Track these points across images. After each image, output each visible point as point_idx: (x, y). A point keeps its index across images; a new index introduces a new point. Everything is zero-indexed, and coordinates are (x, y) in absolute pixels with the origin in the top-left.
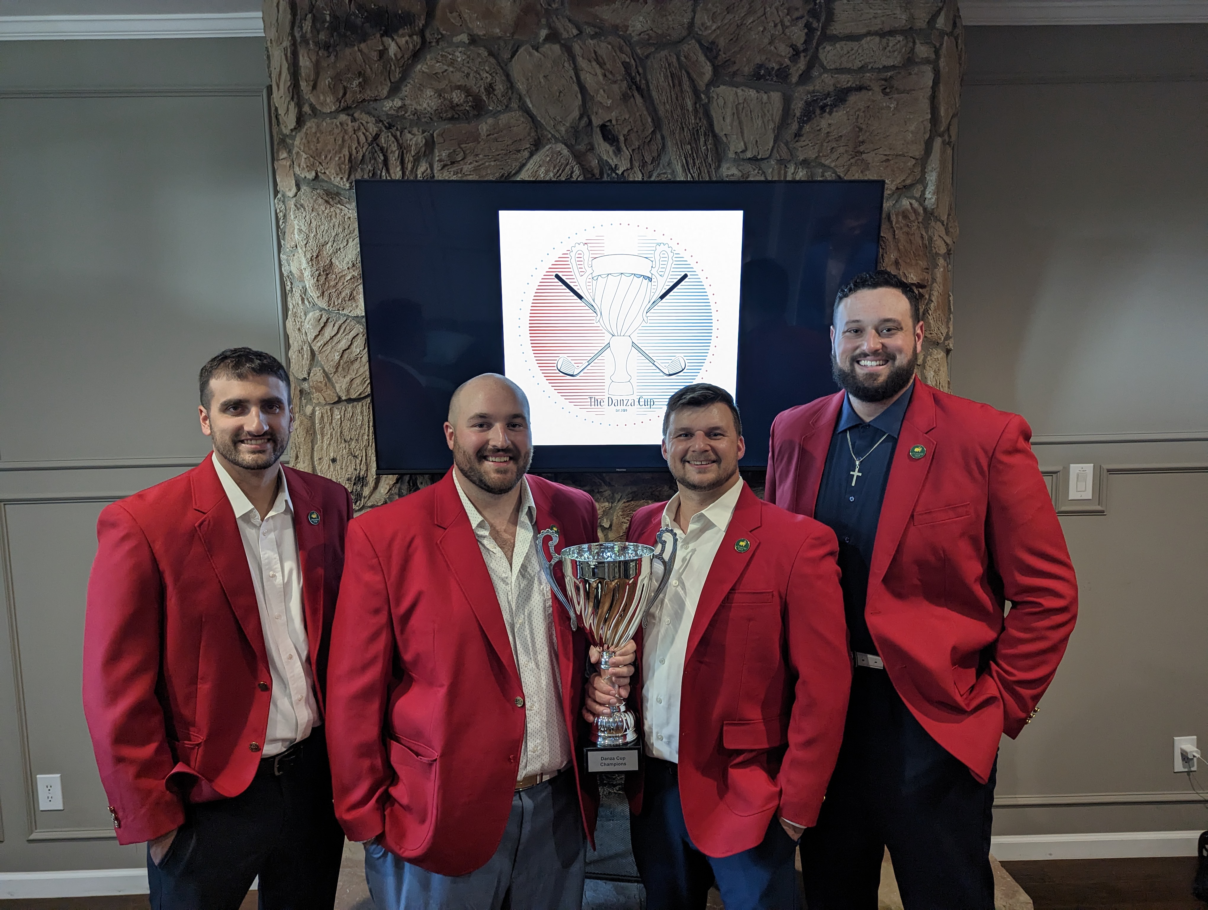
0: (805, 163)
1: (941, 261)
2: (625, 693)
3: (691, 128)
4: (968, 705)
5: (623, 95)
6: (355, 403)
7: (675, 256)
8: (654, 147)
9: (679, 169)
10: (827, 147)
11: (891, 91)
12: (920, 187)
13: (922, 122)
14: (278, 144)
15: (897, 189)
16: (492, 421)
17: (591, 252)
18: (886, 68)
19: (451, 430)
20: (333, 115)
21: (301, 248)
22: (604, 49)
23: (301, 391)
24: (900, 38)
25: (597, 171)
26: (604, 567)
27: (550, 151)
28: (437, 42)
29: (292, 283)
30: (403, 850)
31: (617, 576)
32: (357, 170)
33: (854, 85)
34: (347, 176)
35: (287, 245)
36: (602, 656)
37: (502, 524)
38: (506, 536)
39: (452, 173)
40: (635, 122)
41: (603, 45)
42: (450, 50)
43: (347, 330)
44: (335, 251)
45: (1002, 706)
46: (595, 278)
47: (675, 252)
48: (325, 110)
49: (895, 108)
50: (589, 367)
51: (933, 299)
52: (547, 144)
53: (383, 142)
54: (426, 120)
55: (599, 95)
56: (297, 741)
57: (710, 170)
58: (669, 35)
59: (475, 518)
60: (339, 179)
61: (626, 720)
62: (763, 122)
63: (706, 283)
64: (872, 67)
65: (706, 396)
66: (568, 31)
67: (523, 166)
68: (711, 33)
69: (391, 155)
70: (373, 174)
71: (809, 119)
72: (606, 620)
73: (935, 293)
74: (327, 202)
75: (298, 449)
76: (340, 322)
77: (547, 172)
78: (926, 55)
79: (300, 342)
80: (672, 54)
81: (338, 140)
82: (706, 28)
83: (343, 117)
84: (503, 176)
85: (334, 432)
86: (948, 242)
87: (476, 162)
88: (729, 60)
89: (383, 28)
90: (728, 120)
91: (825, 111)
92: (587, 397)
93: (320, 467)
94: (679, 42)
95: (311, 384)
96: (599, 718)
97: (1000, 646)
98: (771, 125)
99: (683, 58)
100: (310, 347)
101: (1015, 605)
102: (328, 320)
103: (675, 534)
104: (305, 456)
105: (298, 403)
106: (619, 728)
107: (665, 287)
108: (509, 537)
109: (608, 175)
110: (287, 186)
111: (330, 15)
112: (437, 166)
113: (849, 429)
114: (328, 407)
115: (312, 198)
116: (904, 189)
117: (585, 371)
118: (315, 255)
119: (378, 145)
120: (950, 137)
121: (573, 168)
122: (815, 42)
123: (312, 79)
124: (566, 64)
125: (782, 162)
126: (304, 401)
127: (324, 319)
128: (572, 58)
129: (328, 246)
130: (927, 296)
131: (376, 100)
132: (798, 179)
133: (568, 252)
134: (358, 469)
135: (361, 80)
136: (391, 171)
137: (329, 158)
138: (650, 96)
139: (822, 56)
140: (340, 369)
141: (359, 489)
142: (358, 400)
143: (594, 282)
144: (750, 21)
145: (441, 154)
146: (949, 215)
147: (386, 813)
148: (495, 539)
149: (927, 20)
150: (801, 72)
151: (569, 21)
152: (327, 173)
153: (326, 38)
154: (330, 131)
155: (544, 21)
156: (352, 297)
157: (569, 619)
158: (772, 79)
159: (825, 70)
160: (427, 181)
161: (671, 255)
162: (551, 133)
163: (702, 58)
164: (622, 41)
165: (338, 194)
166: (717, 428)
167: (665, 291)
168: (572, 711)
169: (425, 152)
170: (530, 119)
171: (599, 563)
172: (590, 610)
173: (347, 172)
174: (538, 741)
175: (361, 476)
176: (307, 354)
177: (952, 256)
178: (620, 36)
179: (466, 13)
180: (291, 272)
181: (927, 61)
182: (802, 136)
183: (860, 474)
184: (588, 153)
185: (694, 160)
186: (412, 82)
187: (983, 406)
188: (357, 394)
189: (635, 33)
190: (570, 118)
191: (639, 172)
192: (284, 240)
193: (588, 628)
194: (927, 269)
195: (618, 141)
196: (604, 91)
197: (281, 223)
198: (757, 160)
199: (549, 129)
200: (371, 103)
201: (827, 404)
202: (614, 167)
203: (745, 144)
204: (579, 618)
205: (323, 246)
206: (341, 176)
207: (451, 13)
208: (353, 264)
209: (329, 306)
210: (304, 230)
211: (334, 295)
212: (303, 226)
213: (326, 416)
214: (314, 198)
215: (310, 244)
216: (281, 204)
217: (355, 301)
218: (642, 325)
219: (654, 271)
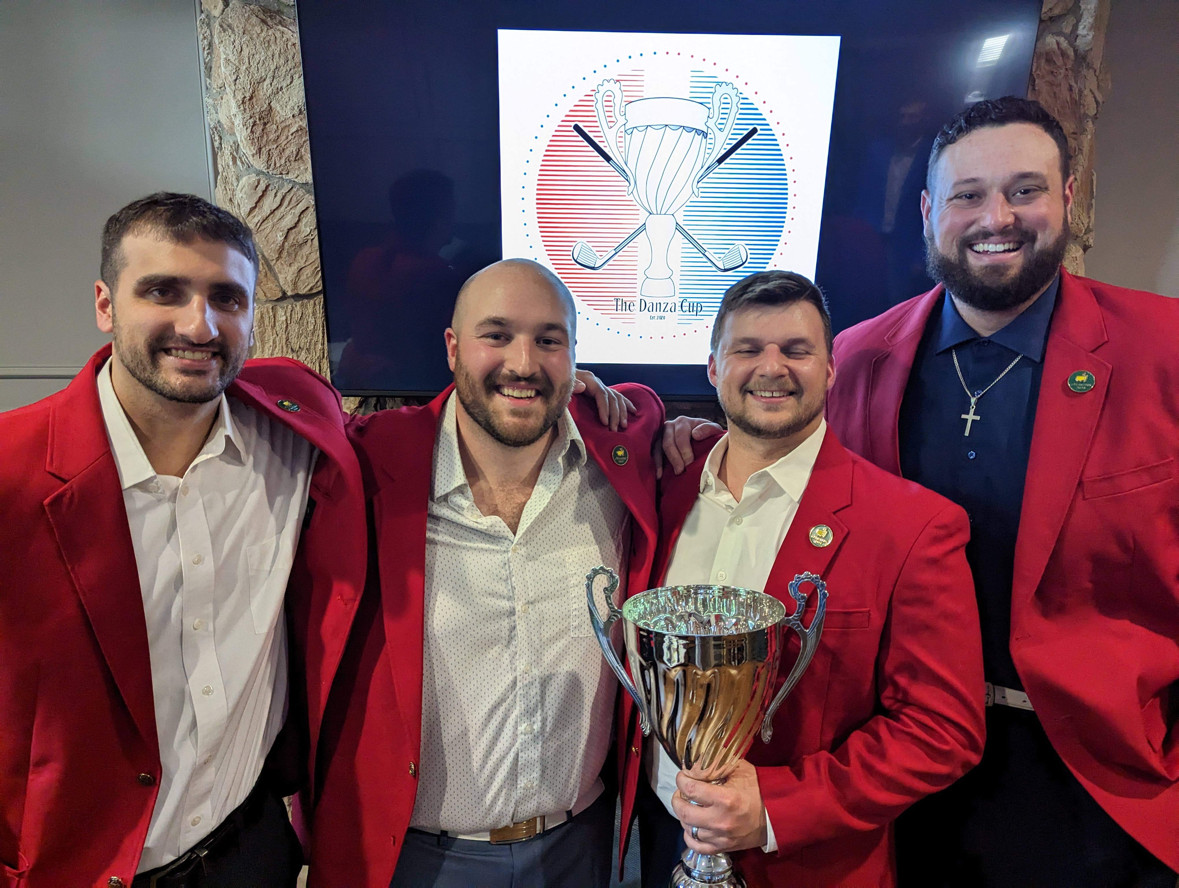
6: (306, 301)
7: (742, 101)
12: (1071, 19)
16: (512, 331)
17: (625, 93)
19: (454, 342)
21: (230, 87)
29: (221, 138)
35: (213, 83)
43: (293, 202)
44: (275, 91)
46: (629, 132)
47: (741, 96)
50: (614, 258)
63: (781, 142)
65: (786, 288)
74: (264, 21)
76: (284, 191)
85: (278, 339)
86: (1099, 99)
92: (612, 299)
102: (267, 187)
107: (725, 146)
110: (213, 4)
113: (955, 347)
114: (270, 305)
115: (243, 15)
116: (1051, 21)
117: (609, 263)
118: (248, 95)
127: (262, 186)
129: (265, 84)
133: (593, 93)
140: (285, 254)
142: (309, 296)
143: (628, 137)
146: (1102, 62)
161: (736, 100)
165: (279, 12)
166: (800, 341)
167: (725, 151)
177: (1100, 121)
180: (219, 122)
188: (306, 289)
192: (210, 76)
197: (205, 54)
205: (259, 83)
208: (300, 110)
209: (268, 168)
210: (232, 60)
211: (275, 153)
212: (231, 55)
213: (267, 316)
214: (246, 15)
215: (241, 80)
216: (205, 28)
217: (303, 162)
218: (691, 200)
219: (711, 123)
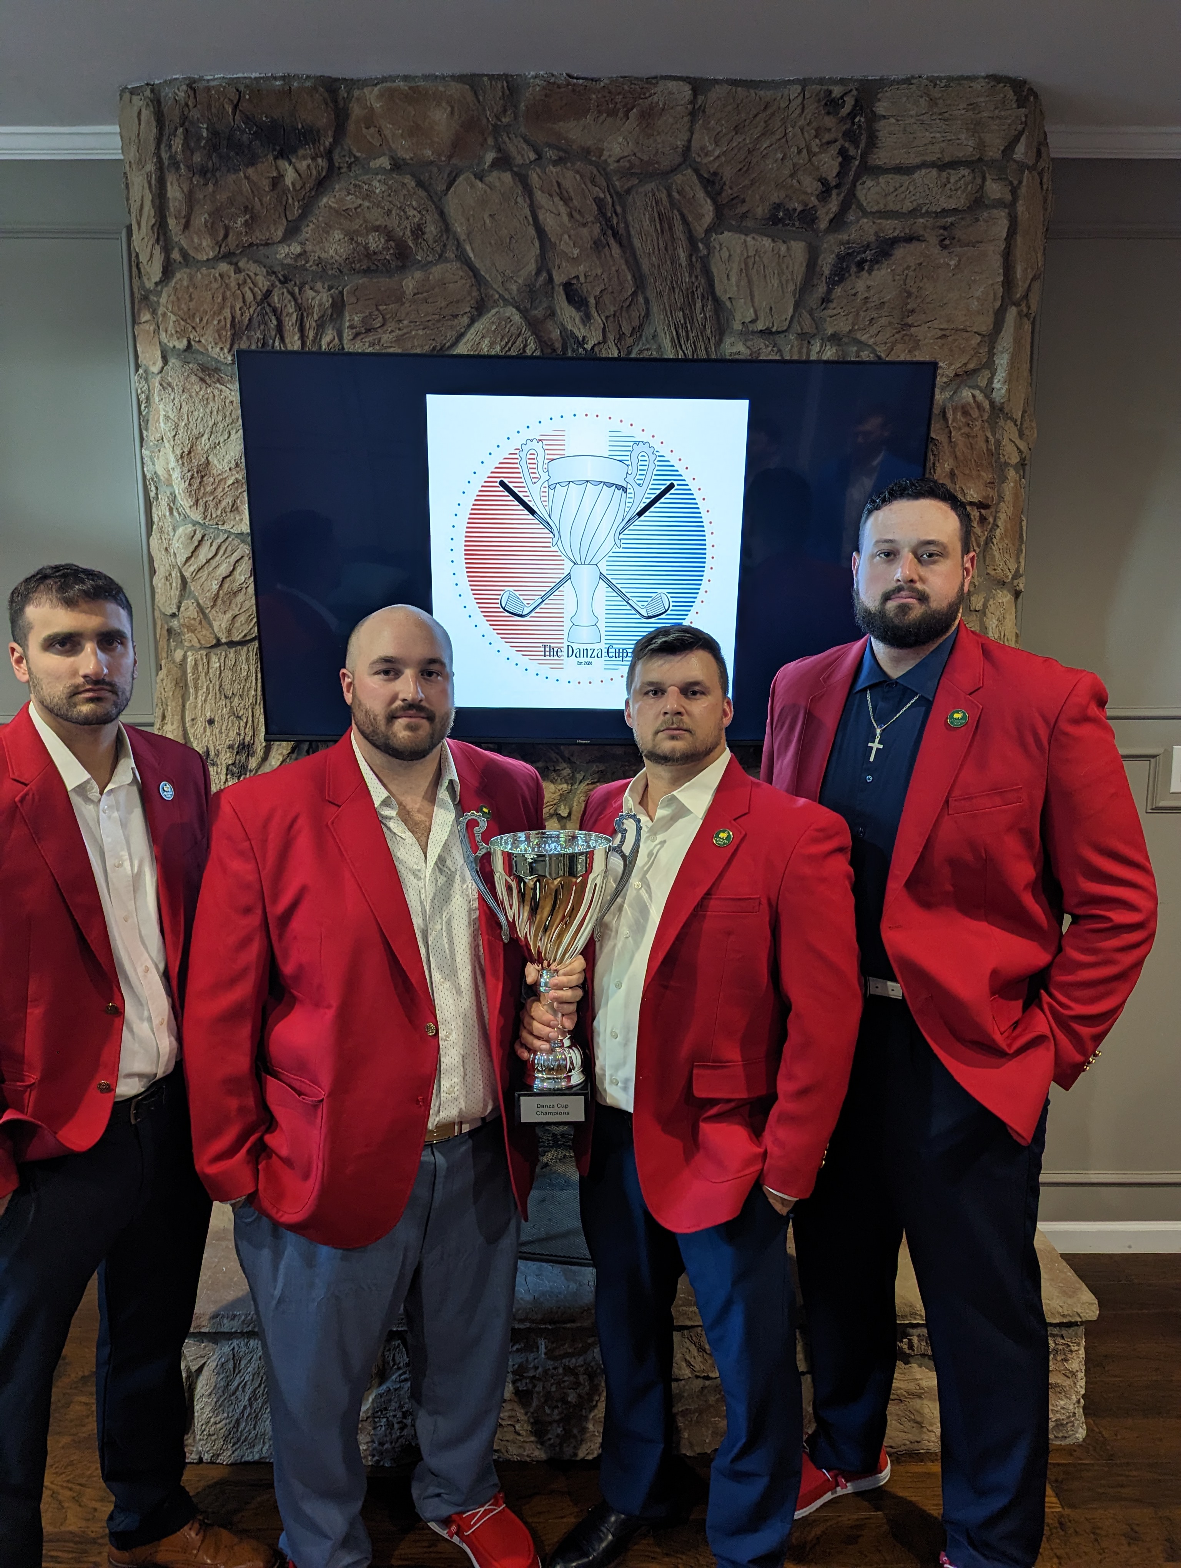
0: (835, 339)
1: (1012, 474)
2: (569, 1024)
3: (684, 289)
4: (1009, 1046)
5: (595, 243)
6: (239, 648)
7: (658, 459)
8: (635, 314)
9: (667, 344)
10: (864, 317)
11: (951, 243)
12: (987, 373)
13: (992, 285)
14: (139, 302)
15: (956, 375)
16: (400, 667)
17: (547, 452)
18: (945, 212)
19: (350, 680)
20: (211, 263)
21: (169, 441)
22: (570, 179)
23: (169, 631)
24: (964, 171)
25: (558, 345)
26: (544, 861)
27: (497, 316)
28: (349, 167)
29: (157, 488)
30: (281, 1213)
31: (561, 873)
32: (241, 338)
33: (903, 234)
34: (228, 346)
35: (151, 436)
36: (541, 976)
37: (414, 802)
38: (419, 817)
39: (367, 344)
40: (610, 280)
41: (570, 174)
42: (365, 178)
43: (228, 551)
44: (213, 446)
45: (1052, 1048)
46: (552, 487)
47: (658, 454)
48: (199, 257)
49: (956, 266)
50: (542, 606)
51: (999, 524)
52: (493, 307)
53: (276, 301)
54: (333, 272)
55: (562, 243)
56: (158, 1077)
57: (708, 345)
58: (657, 163)
59: (378, 793)
60: (218, 349)
61: (571, 1057)
62: (780, 281)
63: (698, 496)
64: (927, 212)
65: (683, 640)
66: (523, 154)
67: (461, 336)
68: (715, 159)
69: (287, 319)
70: (263, 345)
71: (842, 279)
72: (546, 930)
73: (1002, 516)
74: (202, 380)
75: (164, 706)
76: (219, 541)
77: (492, 344)
78: (998, 196)
79: (167, 565)
80: (661, 188)
81: (218, 298)
82: (706, 155)
83: (224, 267)
84: (434, 348)
85: (211, 685)
86: (1022, 448)
87: (399, 329)
88: (737, 197)
89: (278, 148)
90: (734, 280)
91: (863, 269)
92: (541, 645)
93: (193, 731)
94: (672, 171)
95: (182, 621)
96: (535, 1054)
97: (1054, 971)
98: (791, 287)
99: (675, 195)
100: (181, 573)
101: (1076, 919)
102: (203, 537)
103: (639, 821)
104: (173, 715)
105: (166, 647)
106: (561, 1069)
107: (644, 500)
108: (423, 818)
109: (573, 351)
110: (151, 359)
111: (207, 129)
112: (347, 335)
113: (871, 687)
114: (204, 652)
115: (183, 374)
116: (964, 377)
117: (537, 610)
118: (186, 450)
119: (269, 305)
120: (1029, 308)
121: (526, 341)
122: (852, 173)
123: (184, 213)
124: (519, 200)
125: (805, 337)
126: (173, 644)
127: (198, 536)
128: (528, 191)
129: (203, 439)
130: (991, 520)
131: (267, 244)
132: (824, 358)
133: (517, 452)
134: (243, 734)
135: (247, 217)
136: (287, 341)
137: (205, 321)
138: (631, 243)
139: (860, 193)
140: (219, 602)
141: (243, 759)
142: (242, 643)
143: (551, 492)
144: (765, 146)
145: (352, 317)
146: (1024, 412)
147: (260, 1167)
148: (405, 822)
149: (1002, 148)
150: (832, 216)
151: (526, 141)
152: (203, 341)
153: (202, 160)
154: (207, 285)
155: (490, 141)
156: (234, 508)
157: (499, 925)
158: (794, 225)
159: (865, 213)
160: (333, 354)
161: (652, 457)
162: (498, 293)
163: (701, 194)
164: (595, 172)
165: (217, 370)
166: (696, 683)
167: (643, 505)
168: (501, 1043)
169: (332, 315)
170: (471, 274)
171: (539, 856)
172: (526, 914)
173: (229, 342)
174: (455, 1080)
175: (246, 743)
176: (176, 582)
177: (1027, 468)
178: (591, 163)
179: (388, 128)
180: (155, 473)
181: (999, 204)
182: (831, 301)
183: (881, 747)
184: (548, 320)
185: (687, 332)
186: (315, 221)
187: (1047, 660)
188: (241, 636)
189: (613, 159)
190: (524, 273)
191: (614, 347)
192: (147, 430)
193: (523, 939)
194: (993, 483)
195: (587, 304)
196: (569, 236)
197: (143, 407)
198: (771, 333)
199: (495, 286)
200: (261, 248)
201: (845, 654)
202: (581, 339)
203: (755, 312)
204: (512, 925)
205: (197, 438)
206: (221, 345)
207: (367, 128)
208: (237, 464)
209: (205, 519)
210: (172, 417)
211: (212, 505)
212: (170, 412)
213: (201, 663)
214: (186, 374)
215: (180, 436)
216: (143, 382)
217: (239, 513)
218: (614, 550)
219: (630, 479)
